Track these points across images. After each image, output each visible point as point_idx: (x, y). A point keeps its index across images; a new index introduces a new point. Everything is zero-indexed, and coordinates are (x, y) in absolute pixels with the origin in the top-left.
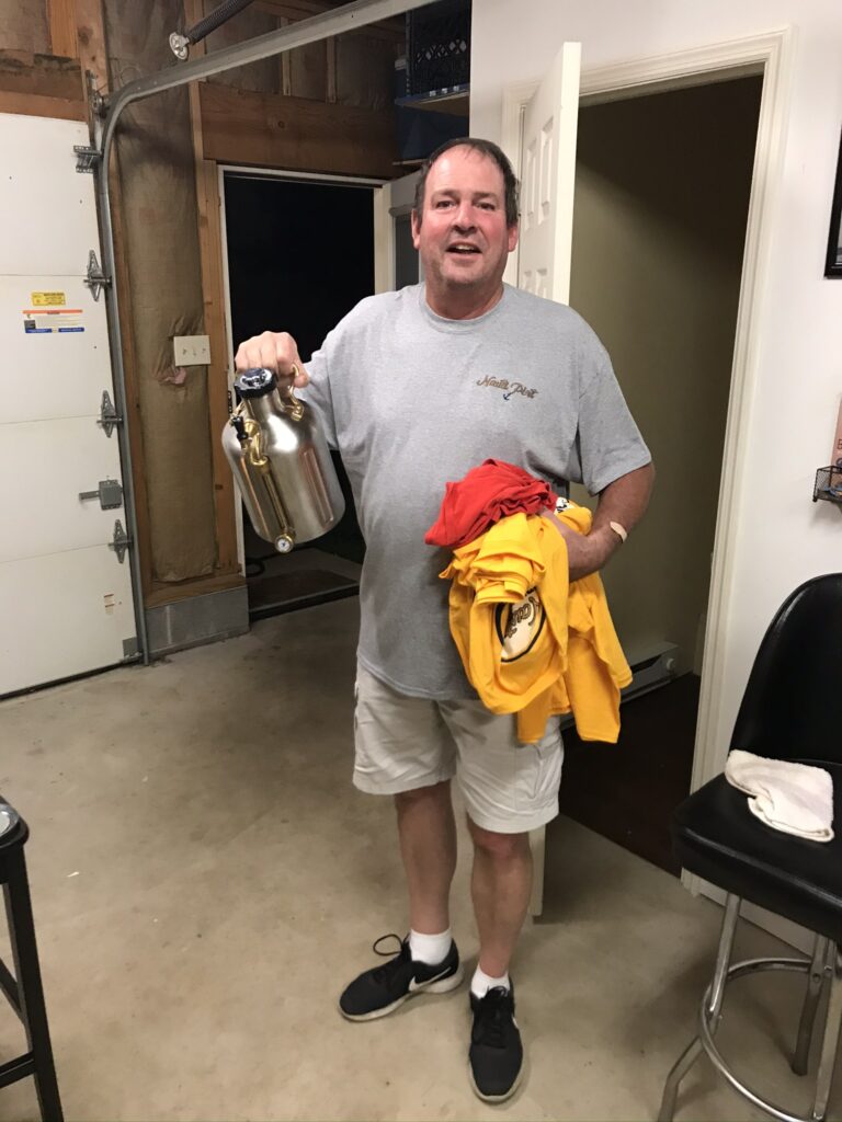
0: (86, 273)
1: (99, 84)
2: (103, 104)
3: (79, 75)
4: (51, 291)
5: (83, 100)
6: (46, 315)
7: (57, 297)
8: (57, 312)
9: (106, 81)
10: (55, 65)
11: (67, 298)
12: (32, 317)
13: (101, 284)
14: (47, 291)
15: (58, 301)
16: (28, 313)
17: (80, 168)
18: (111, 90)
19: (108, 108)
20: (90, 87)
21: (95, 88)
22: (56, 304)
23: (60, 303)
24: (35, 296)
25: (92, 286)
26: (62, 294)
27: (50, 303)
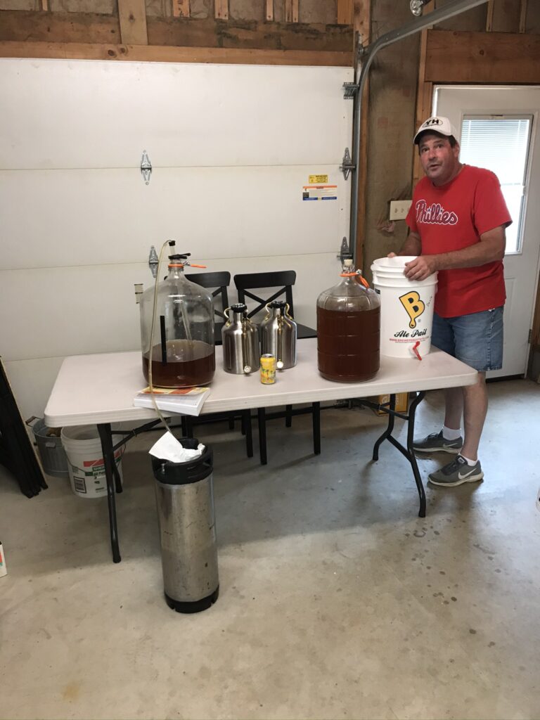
0: (342, 162)
1: (363, 39)
2: (364, 52)
3: (352, 35)
4: (320, 174)
5: (352, 51)
6: (315, 189)
7: (323, 178)
8: (322, 187)
9: (368, 37)
10: (338, 30)
11: (329, 178)
12: (308, 191)
13: (350, 169)
14: (317, 174)
15: (324, 180)
16: (306, 188)
17: (346, 96)
18: (370, 42)
19: (367, 54)
20: (357, 42)
21: (360, 42)
22: (321, 182)
23: (324, 182)
24: (311, 178)
25: (344, 170)
26: (326, 176)
27: (319, 182)
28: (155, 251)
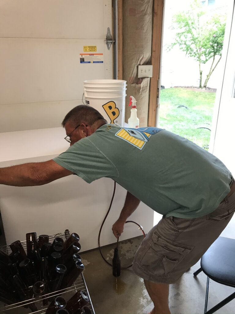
0: (106, 38)
4: (91, 46)
6: (89, 56)
7: (93, 48)
8: (93, 55)
11: (98, 48)
12: (83, 56)
13: (111, 43)
14: (89, 46)
15: (94, 49)
16: (82, 55)
22: (92, 51)
23: (94, 51)
24: (85, 48)
25: (107, 43)
26: (96, 47)
27: (91, 51)
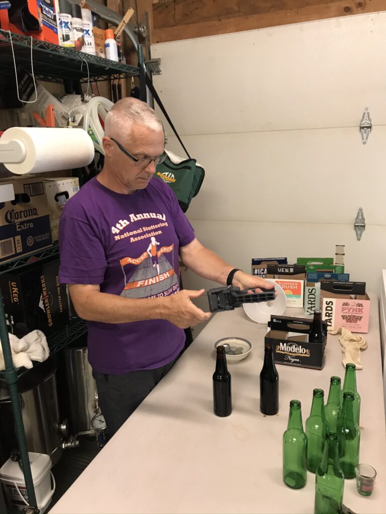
28: (362, 214)
